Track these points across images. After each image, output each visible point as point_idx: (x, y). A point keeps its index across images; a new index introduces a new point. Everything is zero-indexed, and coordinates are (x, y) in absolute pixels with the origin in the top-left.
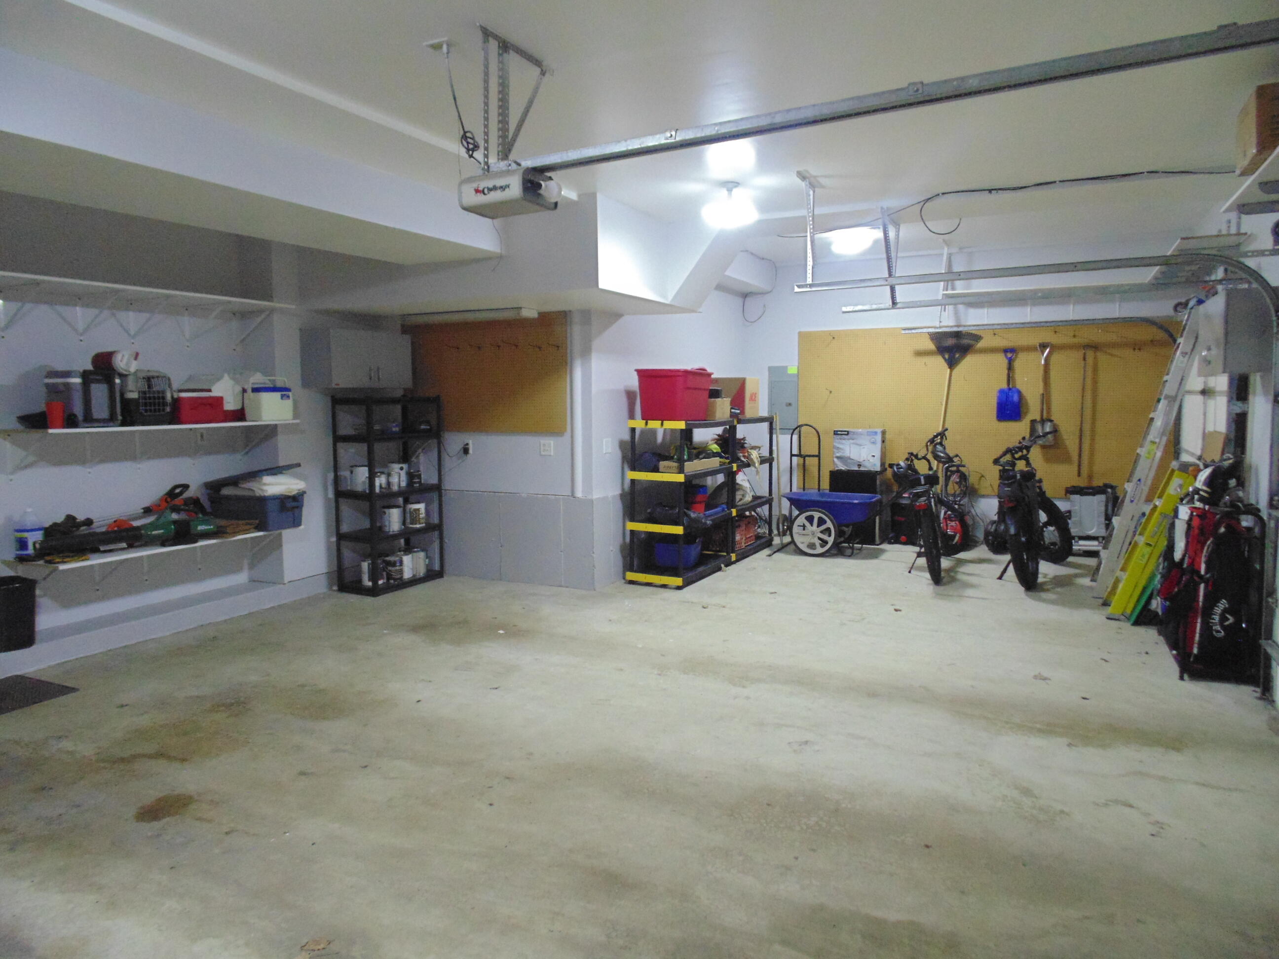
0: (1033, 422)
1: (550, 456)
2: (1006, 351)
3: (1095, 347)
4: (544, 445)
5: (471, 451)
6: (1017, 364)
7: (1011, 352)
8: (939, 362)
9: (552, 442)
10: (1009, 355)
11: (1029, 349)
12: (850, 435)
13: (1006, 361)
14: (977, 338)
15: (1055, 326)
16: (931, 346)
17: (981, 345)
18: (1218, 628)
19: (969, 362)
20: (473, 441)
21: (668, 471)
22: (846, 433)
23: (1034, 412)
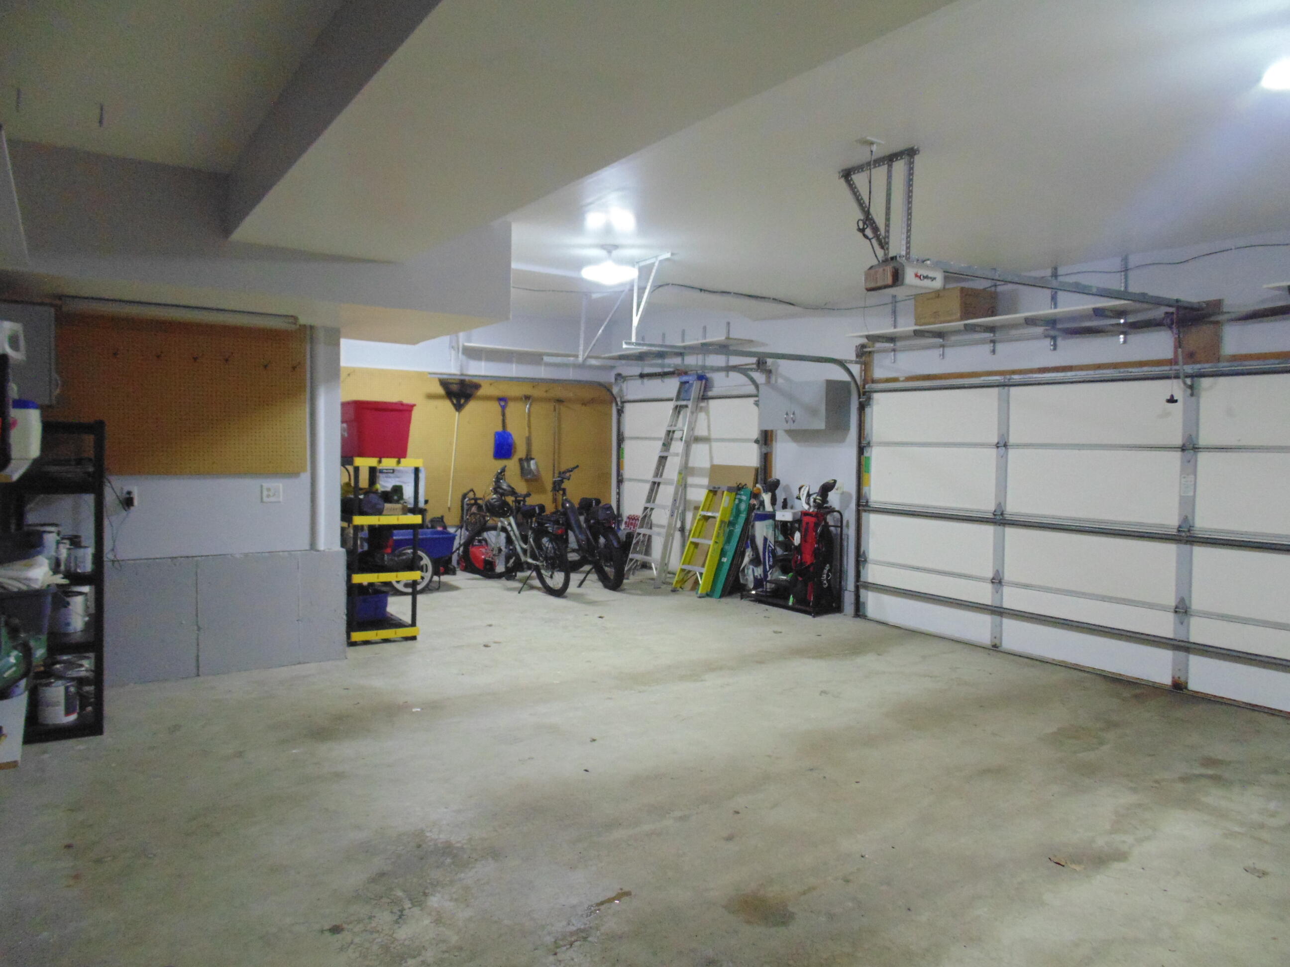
0: (521, 460)
1: (279, 502)
2: (501, 399)
3: (560, 401)
4: (269, 490)
5: (136, 502)
6: (508, 411)
7: (503, 400)
8: (447, 406)
9: (281, 485)
10: (503, 403)
11: (516, 399)
12: (395, 473)
13: (500, 409)
14: (477, 386)
15: (535, 382)
16: (440, 391)
17: (481, 392)
18: (825, 582)
19: (472, 406)
20: (137, 487)
21: (392, 513)
22: (392, 471)
23: (520, 451)
